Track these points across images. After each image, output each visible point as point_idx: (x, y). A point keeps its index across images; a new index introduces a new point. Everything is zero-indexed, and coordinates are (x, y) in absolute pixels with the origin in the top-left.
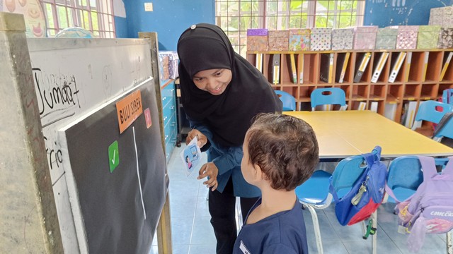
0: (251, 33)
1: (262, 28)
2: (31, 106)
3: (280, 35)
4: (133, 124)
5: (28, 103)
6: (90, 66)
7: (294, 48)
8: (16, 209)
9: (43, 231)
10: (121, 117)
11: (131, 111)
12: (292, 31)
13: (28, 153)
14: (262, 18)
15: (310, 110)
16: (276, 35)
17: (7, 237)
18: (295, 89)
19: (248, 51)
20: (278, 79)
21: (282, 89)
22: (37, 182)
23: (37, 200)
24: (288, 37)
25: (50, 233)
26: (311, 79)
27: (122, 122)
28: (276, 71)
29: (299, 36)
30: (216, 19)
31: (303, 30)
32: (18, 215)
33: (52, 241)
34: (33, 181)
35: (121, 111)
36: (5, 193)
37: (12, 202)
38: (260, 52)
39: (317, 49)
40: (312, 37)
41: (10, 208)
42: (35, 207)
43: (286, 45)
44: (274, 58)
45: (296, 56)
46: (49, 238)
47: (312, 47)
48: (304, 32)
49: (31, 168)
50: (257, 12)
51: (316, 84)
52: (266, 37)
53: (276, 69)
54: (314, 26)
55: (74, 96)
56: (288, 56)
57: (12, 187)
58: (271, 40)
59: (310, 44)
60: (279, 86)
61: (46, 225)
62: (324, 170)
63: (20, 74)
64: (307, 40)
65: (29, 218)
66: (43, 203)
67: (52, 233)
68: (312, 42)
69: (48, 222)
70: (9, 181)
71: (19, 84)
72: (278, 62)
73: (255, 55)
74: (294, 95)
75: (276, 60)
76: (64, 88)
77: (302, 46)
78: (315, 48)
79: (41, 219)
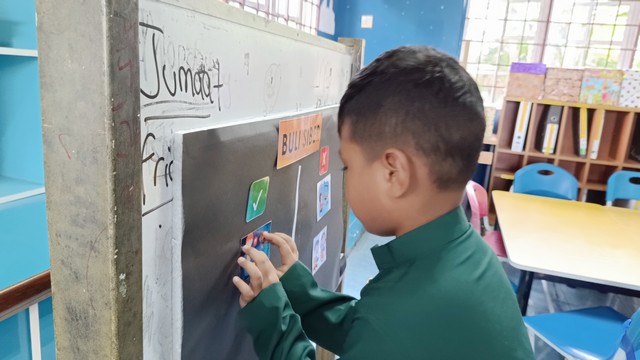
0: (518, 68)
1: (537, 61)
2: (126, 71)
3: (567, 75)
4: (300, 162)
5: (122, 64)
6: (247, 55)
7: (588, 98)
8: (82, 227)
9: (111, 270)
10: (285, 144)
11: (303, 141)
12: (589, 70)
13: (108, 141)
14: (540, 48)
15: (602, 202)
16: (561, 75)
17: (66, 266)
18: (580, 166)
19: (508, 96)
20: (552, 146)
21: (556, 162)
22: (114, 190)
23: (109, 219)
24: (581, 80)
25: (122, 277)
26: (613, 154)
27: (284, 153)
28: (552, 132)
29: (601, 81)
30: (463, 44)
31: (609, 71)
32: (83, 236)
33: (123, 290)
34: (109, 186)
35: (285, 136)
36: (72, 198)
37: (78, 215)
38: (527, 100)
39: (632, 106)
40: (625, 83)
41: (75, 223)
42: (106, 229)
43: (574, 92)
44: (551, 111)
45: (591, 112)
46: (119, 283)
47: (622, 100)
48: (612, 75)
49: (109, 165)
50: (532, 38)
51: (620, 161)
52: (543, 76)
53: (551, 131)
54: (631, 66)
55: (214, 91)
56: (575, 111)
57: (80, 191)
58: (549, 83)
59: (619, 96)
60: (552, 157)
61: (117, 262)
62: (615, 308)
63: (116, 14)
64: (615, 87)
65: (96, 245)
66: (118, 226)
67: (127, 277)
68: (623, 92)
69: (123, 258)
70: (79, 181)
71: (110, 29)
72: (557, 119)
73: (518, 104)
74: (578, 175)
75: (552, 117)
76: (198, 73)
77: (604, 96)
78: (628, 103)
79: (111, 249)
